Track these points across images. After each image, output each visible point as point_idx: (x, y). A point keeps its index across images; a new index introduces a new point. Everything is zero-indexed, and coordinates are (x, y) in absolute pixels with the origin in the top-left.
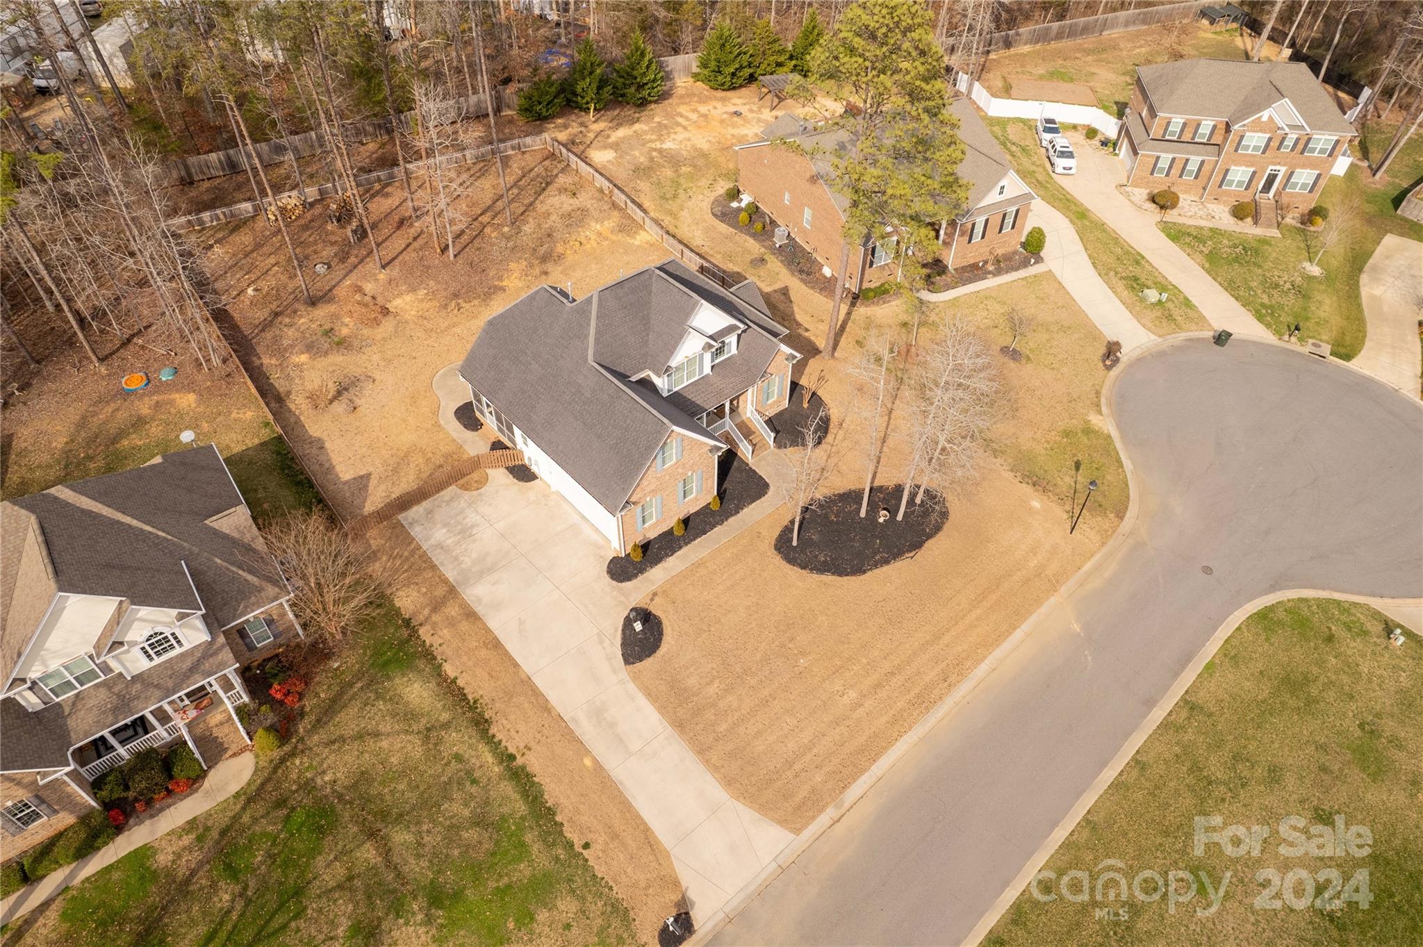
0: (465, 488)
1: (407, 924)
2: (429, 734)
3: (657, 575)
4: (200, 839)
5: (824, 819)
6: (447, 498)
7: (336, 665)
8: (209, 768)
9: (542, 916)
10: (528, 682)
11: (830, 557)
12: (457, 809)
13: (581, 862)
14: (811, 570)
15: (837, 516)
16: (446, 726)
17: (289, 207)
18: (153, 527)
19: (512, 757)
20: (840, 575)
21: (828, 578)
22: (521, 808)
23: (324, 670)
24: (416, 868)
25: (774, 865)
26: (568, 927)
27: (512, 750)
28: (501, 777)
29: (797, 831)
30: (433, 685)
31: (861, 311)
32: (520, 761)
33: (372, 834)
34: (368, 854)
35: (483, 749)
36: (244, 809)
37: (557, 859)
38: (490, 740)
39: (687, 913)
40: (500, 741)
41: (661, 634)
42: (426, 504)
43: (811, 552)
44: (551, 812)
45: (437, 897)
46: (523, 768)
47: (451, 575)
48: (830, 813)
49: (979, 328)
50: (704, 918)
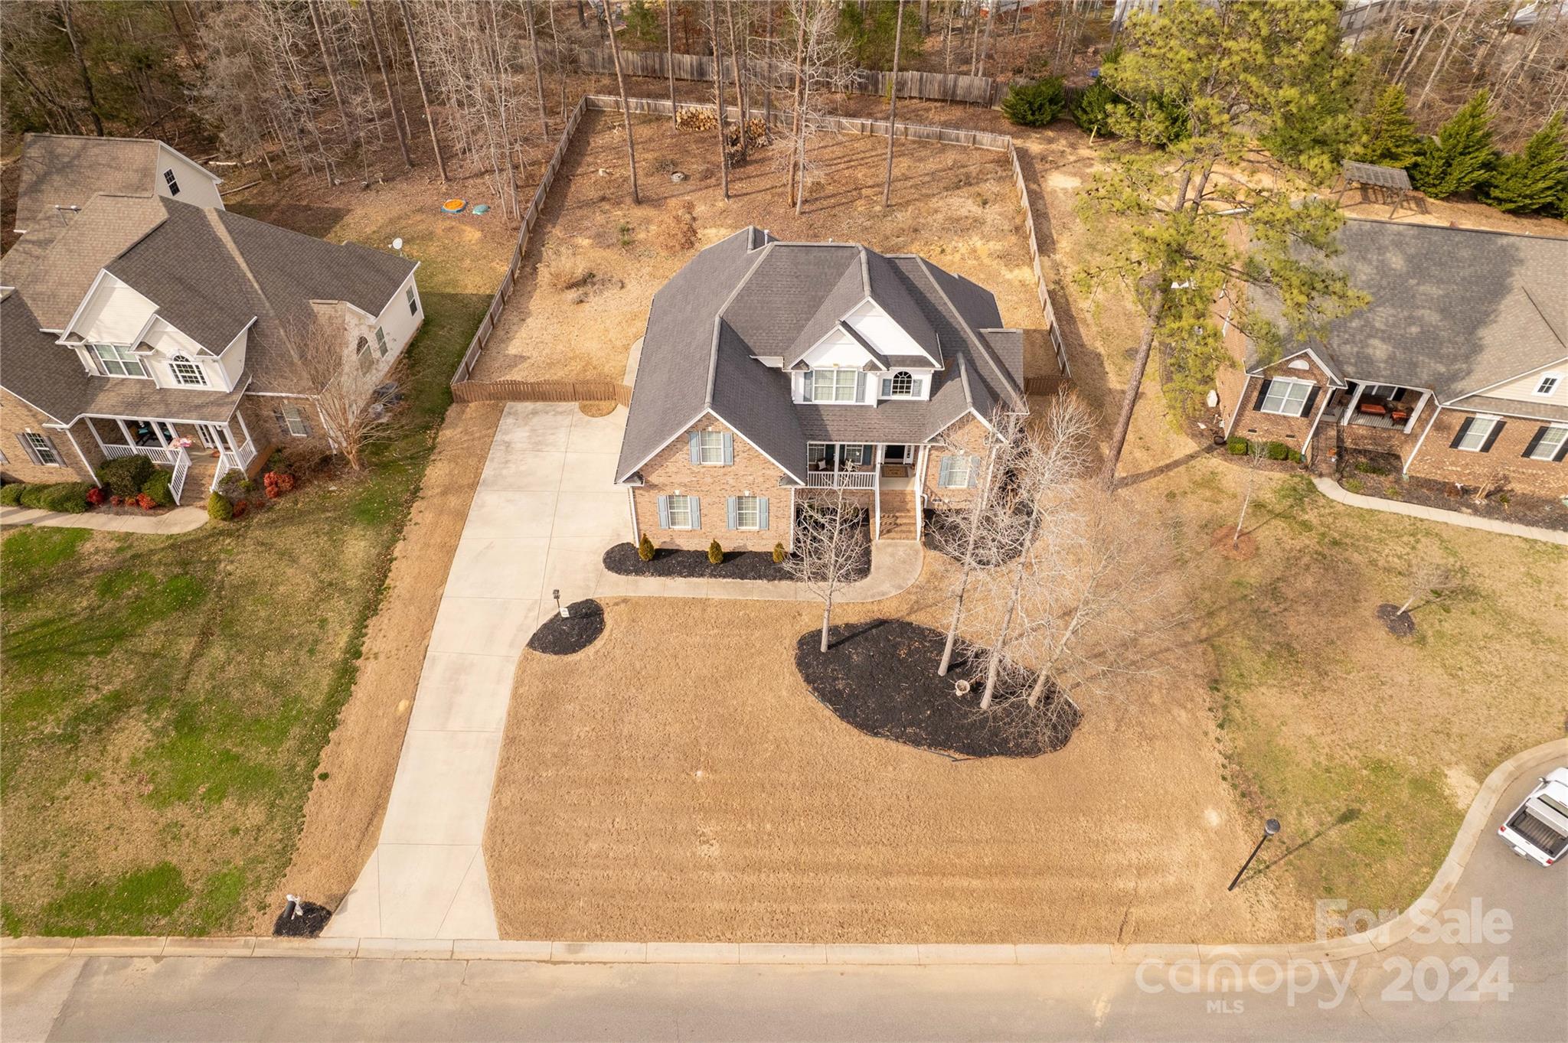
0: (584, 409)
1: (146, 722)
2: (327, 589)
3: (650, 586)
4: (119, 550)
5: (542, 948)
6: (559, 409)
7: (333, 488)
8: (181, 505)
9: (228, 804)
10: (437, 600)
11: (852, 691)
12: (274, 663)
13: (305, 787)
14: (815, 689)
15: (910, 654)
16: (345, 591)
17: (701, 117)
18: (255, 277)
19: (358, 655)
20: (842, 717)
21: (825, 711)
22: (318, 702)
23: (319, 486)
24: (199, 684)
25: (449, 946)
26: (235, 831)
27: (364, 649)
28: (333, 664)
29: (505, 935)
30: (374, 552)
31: (1215, 462)
32: (360, 662)
33: (205, 634)
34: (187, 646)
35: (348, 630)
36: (163, 549)
37: (293, 767)
38: (360, 627)
39: (330, 914)
40: (366, 634)
41: (590, 640)
42: (540, 405)
43: (833, 670)
44: (334, 724)
45: (184, 718)
46: (356, 670)
47: (487, 472)
48: (557, 948)
49: (1373, 563)
50: (338, 933)
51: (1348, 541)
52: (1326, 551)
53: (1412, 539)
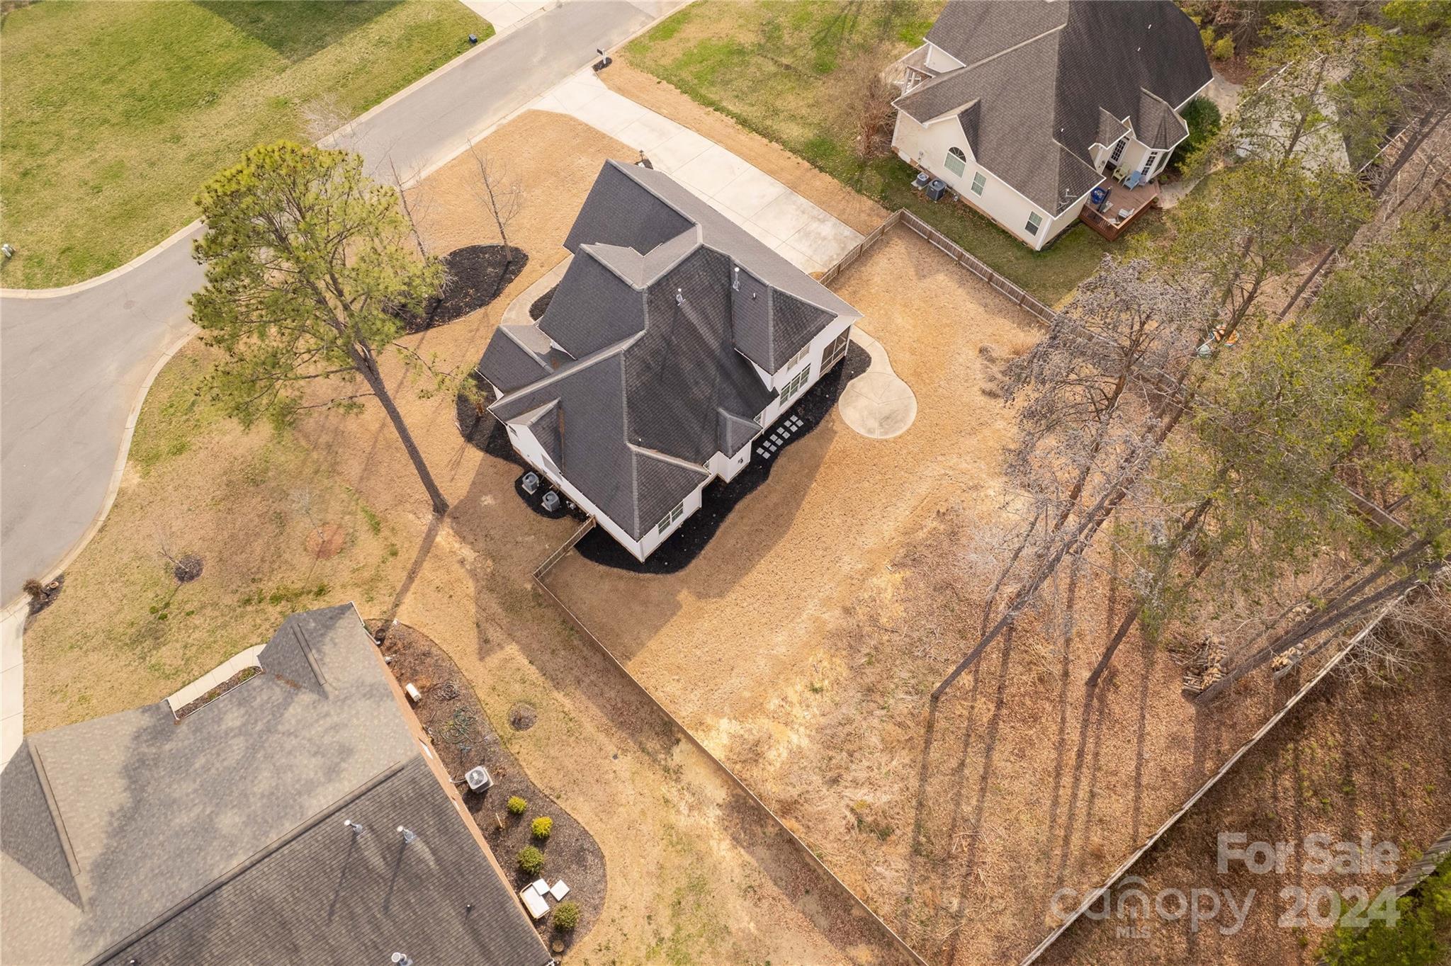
5: (510, 118)
10: (718, 142)
12: (744, 84)
16: (765, 117)
22: (703, 91)
28: (721, 101)
32: (711, 109)
33: (787, 67)
34: (785, 61)
37: (675, 76)
38: (733, 115)
45: (741, 52)
48: (504, 121)
49: (215, 605)
50: (588, 71)
51: (239, 610)
52: (253, 587)
53: (189, 654)
